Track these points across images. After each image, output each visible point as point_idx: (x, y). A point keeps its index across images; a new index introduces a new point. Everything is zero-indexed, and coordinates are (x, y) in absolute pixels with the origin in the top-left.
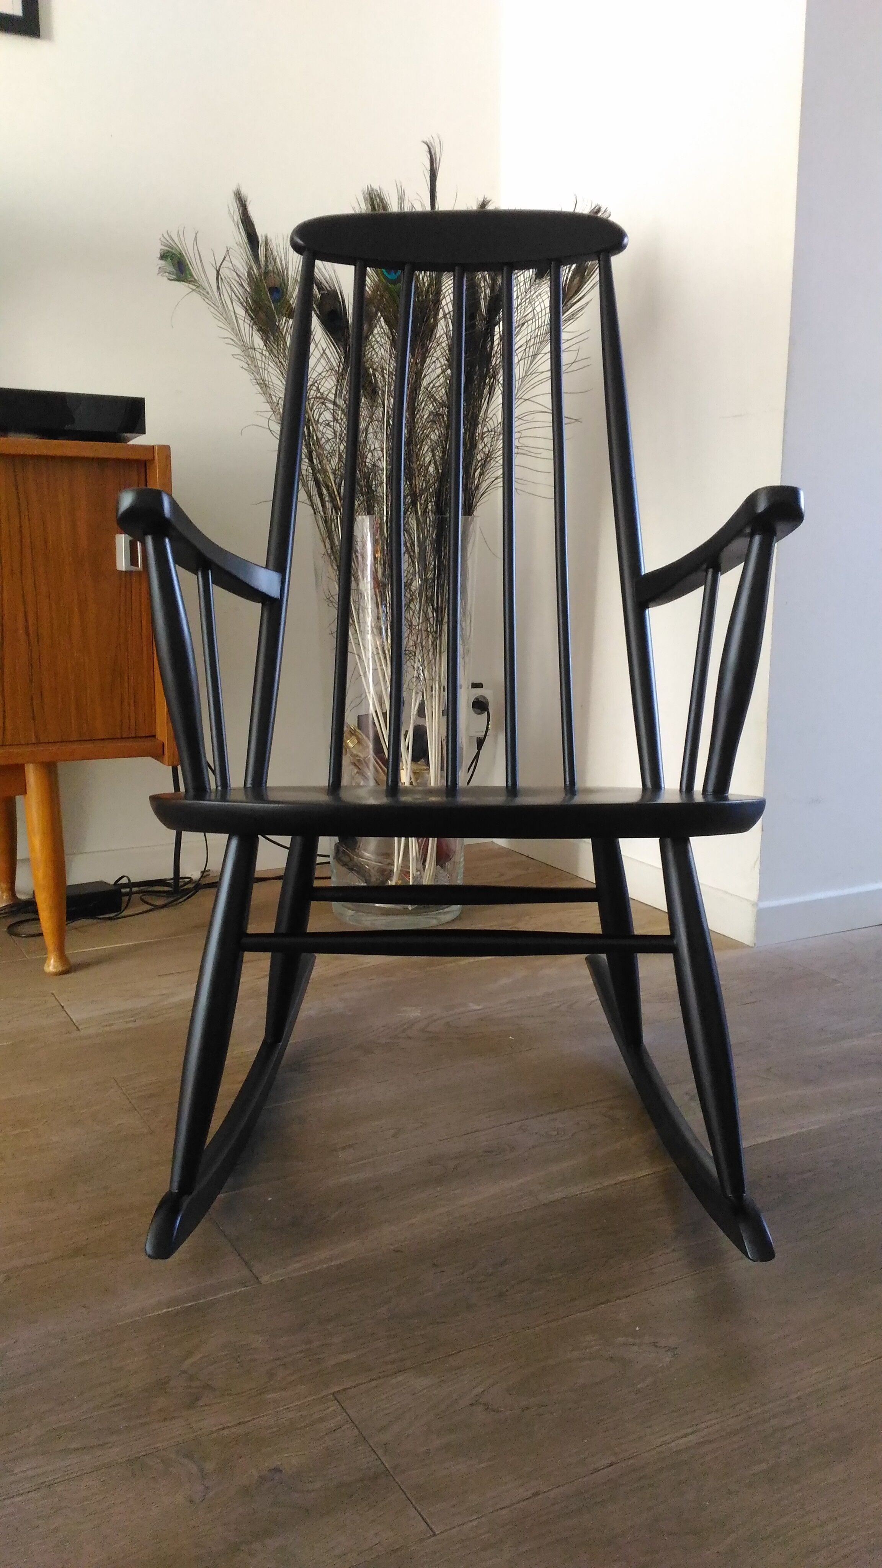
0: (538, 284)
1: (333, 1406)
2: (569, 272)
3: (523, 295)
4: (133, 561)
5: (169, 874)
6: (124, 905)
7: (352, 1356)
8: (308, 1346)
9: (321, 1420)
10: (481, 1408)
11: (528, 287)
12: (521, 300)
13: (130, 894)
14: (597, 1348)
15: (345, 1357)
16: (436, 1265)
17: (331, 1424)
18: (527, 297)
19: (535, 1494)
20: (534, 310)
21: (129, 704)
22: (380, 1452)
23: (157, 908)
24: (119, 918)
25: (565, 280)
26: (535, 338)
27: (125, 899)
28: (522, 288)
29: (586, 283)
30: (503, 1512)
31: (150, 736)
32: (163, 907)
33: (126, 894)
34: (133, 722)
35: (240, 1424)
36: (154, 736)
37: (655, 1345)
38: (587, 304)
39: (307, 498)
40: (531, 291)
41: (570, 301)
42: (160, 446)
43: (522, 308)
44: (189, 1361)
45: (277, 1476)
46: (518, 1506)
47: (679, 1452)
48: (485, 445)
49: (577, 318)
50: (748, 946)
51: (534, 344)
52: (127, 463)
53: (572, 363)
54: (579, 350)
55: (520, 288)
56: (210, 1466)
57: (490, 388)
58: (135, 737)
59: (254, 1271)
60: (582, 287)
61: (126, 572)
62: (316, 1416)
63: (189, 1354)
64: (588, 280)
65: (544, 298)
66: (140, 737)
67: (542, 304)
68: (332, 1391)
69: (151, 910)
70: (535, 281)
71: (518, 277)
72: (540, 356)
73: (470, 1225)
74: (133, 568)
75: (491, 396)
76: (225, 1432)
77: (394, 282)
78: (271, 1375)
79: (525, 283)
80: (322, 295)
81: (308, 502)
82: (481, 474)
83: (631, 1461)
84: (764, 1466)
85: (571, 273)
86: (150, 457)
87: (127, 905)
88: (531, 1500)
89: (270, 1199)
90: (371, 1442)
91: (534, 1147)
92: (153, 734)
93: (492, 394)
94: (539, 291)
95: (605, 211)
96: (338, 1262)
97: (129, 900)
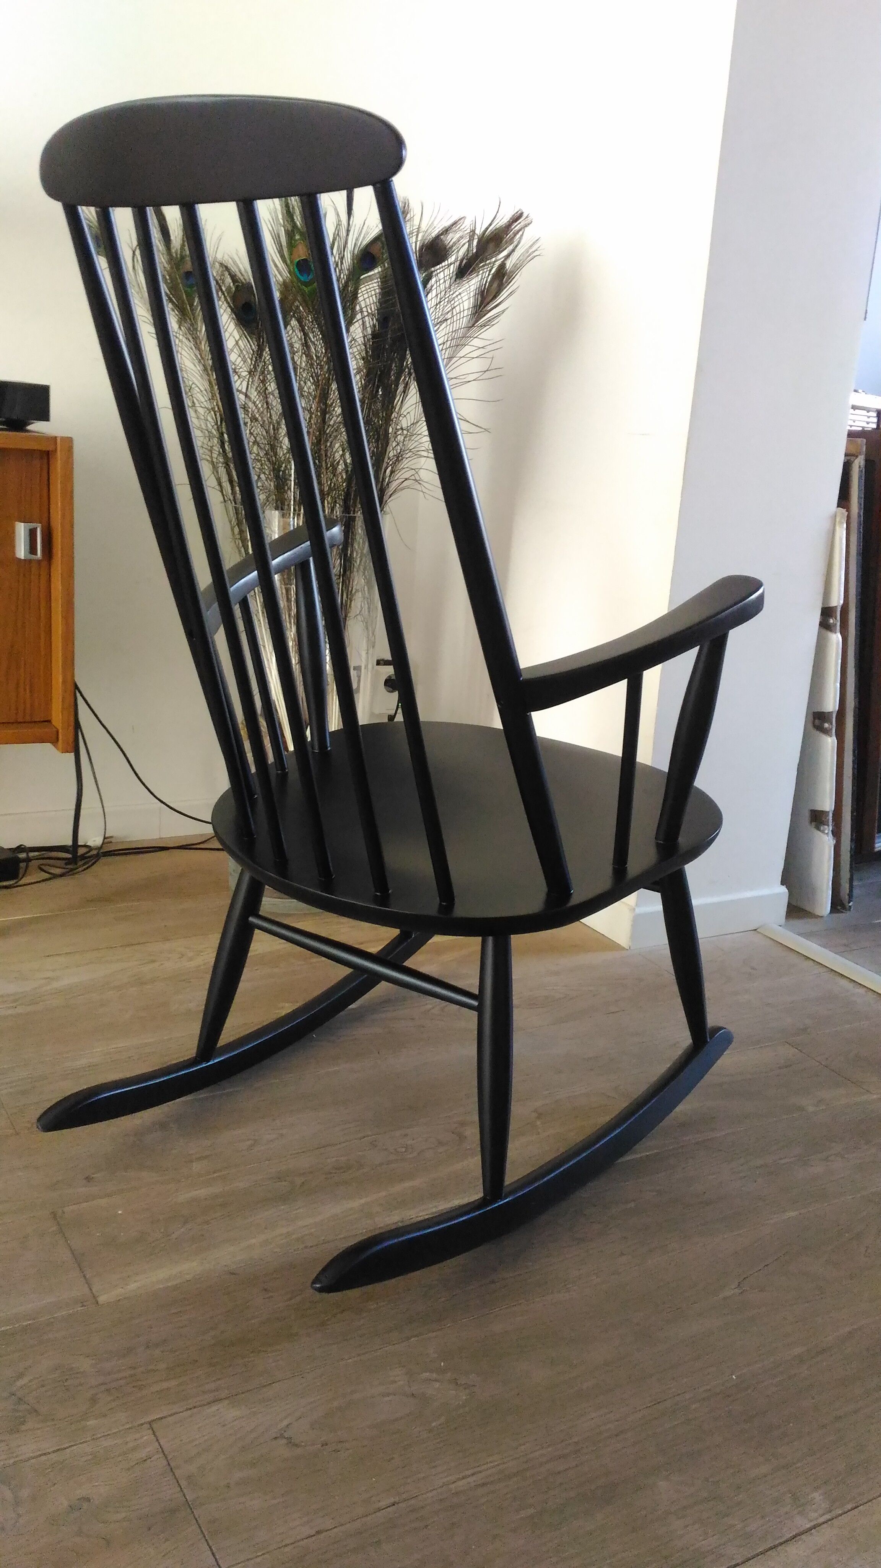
0: (458, 283)
1: (147, 1436)
2: (489, 275)
3: (443, 293)
4: (32, 549)
5: (69, 842)
6: (21, 871)
7: (173, 1383)
8: (132, 1372)
9: (134, 1449)
10: (284, 1441)
11: (447, 285)
12: (441, 299)
13: (28, 860)
14: (401, 1383)
15: (165, 1385)
16: (266, 1290)
17: (143, 1454)
18: (446, 297)
19: (318, 1532)
20: (453, 309)
21: (25, 690)
22: (183, 1483)
23: (55, 876)
24: (17, 886)
25: (484, 283)
26: (451, 340)
27: (23, 865)
28: (441, 286)
29: (503, 291)
30: (287, 1549)
31: (45, 721)
32: (61, 875)
33: (24, 860)
34: (28, 706)
35: (58, 1450)
36: (49, 721)
37: (455, 1382)
38: (503, 311)
39: (217, 484)
40: (450, 291)
41: (486, 308)
42: (63, 438)
43: (441, 307)
44: (20, 1383)
45: (85, 1505)
46: (301, 1543)
47: (457, 1494)
48: (398, 444)
49: (493, 325)
50: (623, 949)
51: (449, 347)
52: (29, 453)
53: (485, 371)
54: (492, 358)
55: (439, 286)
56: (25, 1493)
57: (405, 387)
58: (31, 722)
59: (94, 1290)
60: (500, 293)
61: (25, 560)
62: (131, 1445)
63: (21, 1375)
64: (506, 287)
65: (464, 299)
66: (35, 722)
67: (461, 305)
68: (148, 1420)
69: (50, 879)
70: (455, 281)
71: (438, 274)
72: (455, 359)
73: (306, 1247)
74: (33, 557)
75: (406, 395)
76: (44, 1458)
77: (306, 284)
78: (94, 1400)
79: (445, 282)
80: (237, 287)
81: (218, 487)
82: (392, 472)
83: (413, 1502)
84: (531, 1511)
85: (490, 276)
86: (50, 448)
87: (26, 871)
88: (314, 1538)
89: (120, 1212)
90: (178, 1472)
91: (381, 1164)
92: (49, 719)
93: (406, 393)
94: (460, 291)
95: (527, 217)
96: (175, 1283)
97: (27, 867)
